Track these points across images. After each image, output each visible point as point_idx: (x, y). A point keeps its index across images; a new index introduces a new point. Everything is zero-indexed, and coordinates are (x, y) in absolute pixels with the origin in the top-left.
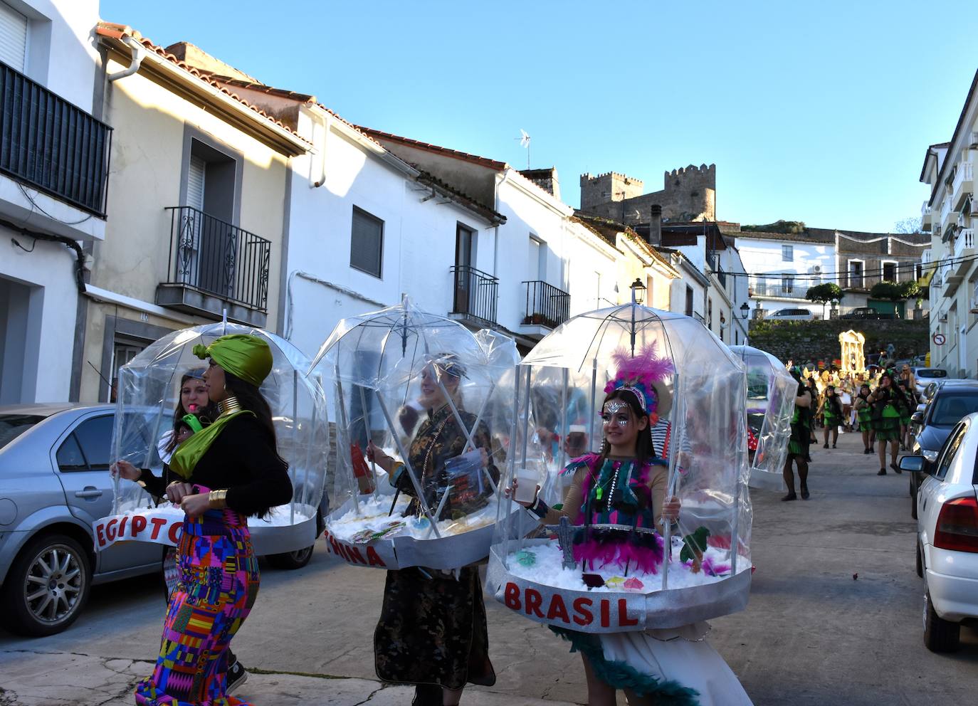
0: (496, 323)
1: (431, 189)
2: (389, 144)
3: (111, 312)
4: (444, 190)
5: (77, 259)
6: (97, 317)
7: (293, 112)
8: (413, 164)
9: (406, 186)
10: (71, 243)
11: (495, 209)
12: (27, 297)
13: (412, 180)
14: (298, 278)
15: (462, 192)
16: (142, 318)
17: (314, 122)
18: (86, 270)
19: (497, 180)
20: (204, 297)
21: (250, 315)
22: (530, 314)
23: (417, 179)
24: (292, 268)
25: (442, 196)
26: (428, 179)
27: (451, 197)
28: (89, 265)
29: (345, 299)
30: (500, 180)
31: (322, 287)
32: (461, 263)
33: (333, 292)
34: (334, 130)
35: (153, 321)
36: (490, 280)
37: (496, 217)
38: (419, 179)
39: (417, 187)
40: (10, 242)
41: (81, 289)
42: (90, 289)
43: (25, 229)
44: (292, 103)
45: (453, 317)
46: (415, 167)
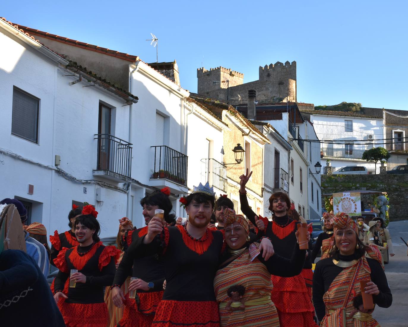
0: (130, 178)
1: (78, 75)
2: (45, 40)
4: (89, 76)
8: (63, 55)
9: (58, 72)
11: (129, 92)
13: (63, 67)
15: (103, 78)
19: (131, 69)
22: (157, 171)
23: (67, 67)
25: (87, 81)
26: (75, 67)
27: (94, 82)
29: (8, 160)
30: (133, 70)
32: (103, 132)
36: (126, 145)
37: (130, 98)
38: (68, 67)
39: (68, 74)
45: (97, 173)
46: (64, 58)
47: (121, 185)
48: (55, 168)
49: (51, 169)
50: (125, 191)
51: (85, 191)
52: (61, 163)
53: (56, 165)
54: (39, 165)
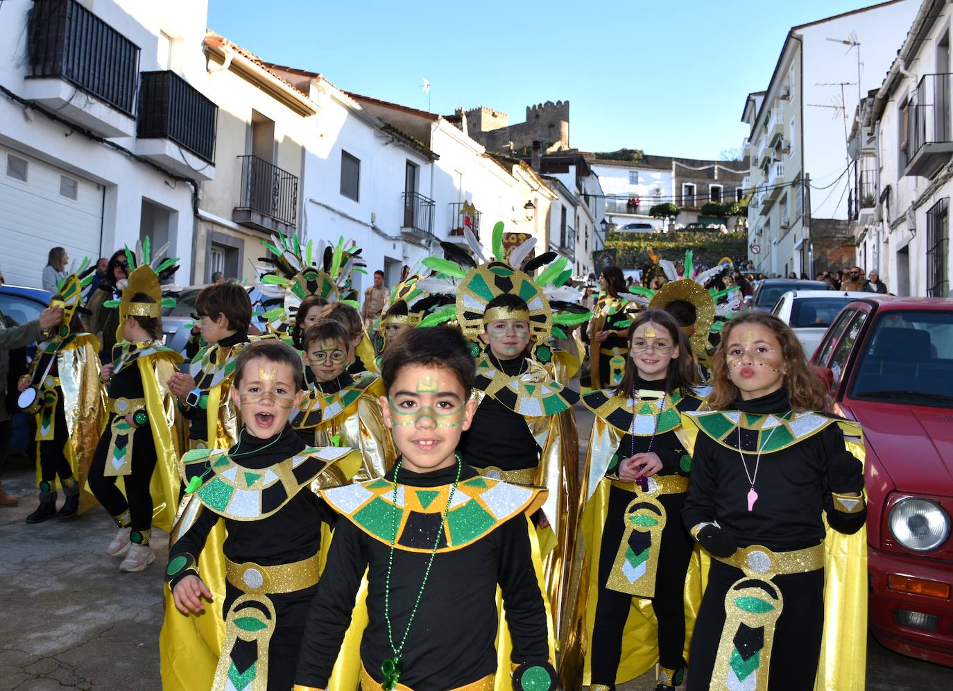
0: (432, 235)
1: (390, 136)
2: (365, 104)
3: (209, 226)
4: (400, 137)
5: (194, 192)
6: (203, 229)
7: (307, 85)
8: (380, 118)
9: (374, 134)
10: (192, 182)
11: (431, 149)
12: (167, 218)
13: (378, 129)
14: (311, 204)
15: (411, 138)
16: (225, 231)
17: (319, 91)
18: (199, 200)
19: (433, 128)
20: (262, 216)
21: (286, 229)
22: (455, 228)
23: (382, 129)
24: (307, 194)
25: (397, 141)
26: (389, 129)
27: (404, 142)
28: (200, 196)
29: (337, 217)
30: (435, 128)
31: (323, 209)
32: (408, 191)
33: (331, 212)
34: (333, 98)
35: (232, 234)
36: (428, 202)
37: (432, 156)
39: (381, 135)
40: (164, 183)
41: (196, 212)
42: (201, 212)
43: (172, 174)
44: (306, 79)
45: (405, 230)
46: (381, 120)
47: (423, 242)
48: (371, 225)
49: (368, 226)
50: (427, 248)
51: (395, 247)
52: (376, 221)
53: (372, 222)
54: (359, 222)
